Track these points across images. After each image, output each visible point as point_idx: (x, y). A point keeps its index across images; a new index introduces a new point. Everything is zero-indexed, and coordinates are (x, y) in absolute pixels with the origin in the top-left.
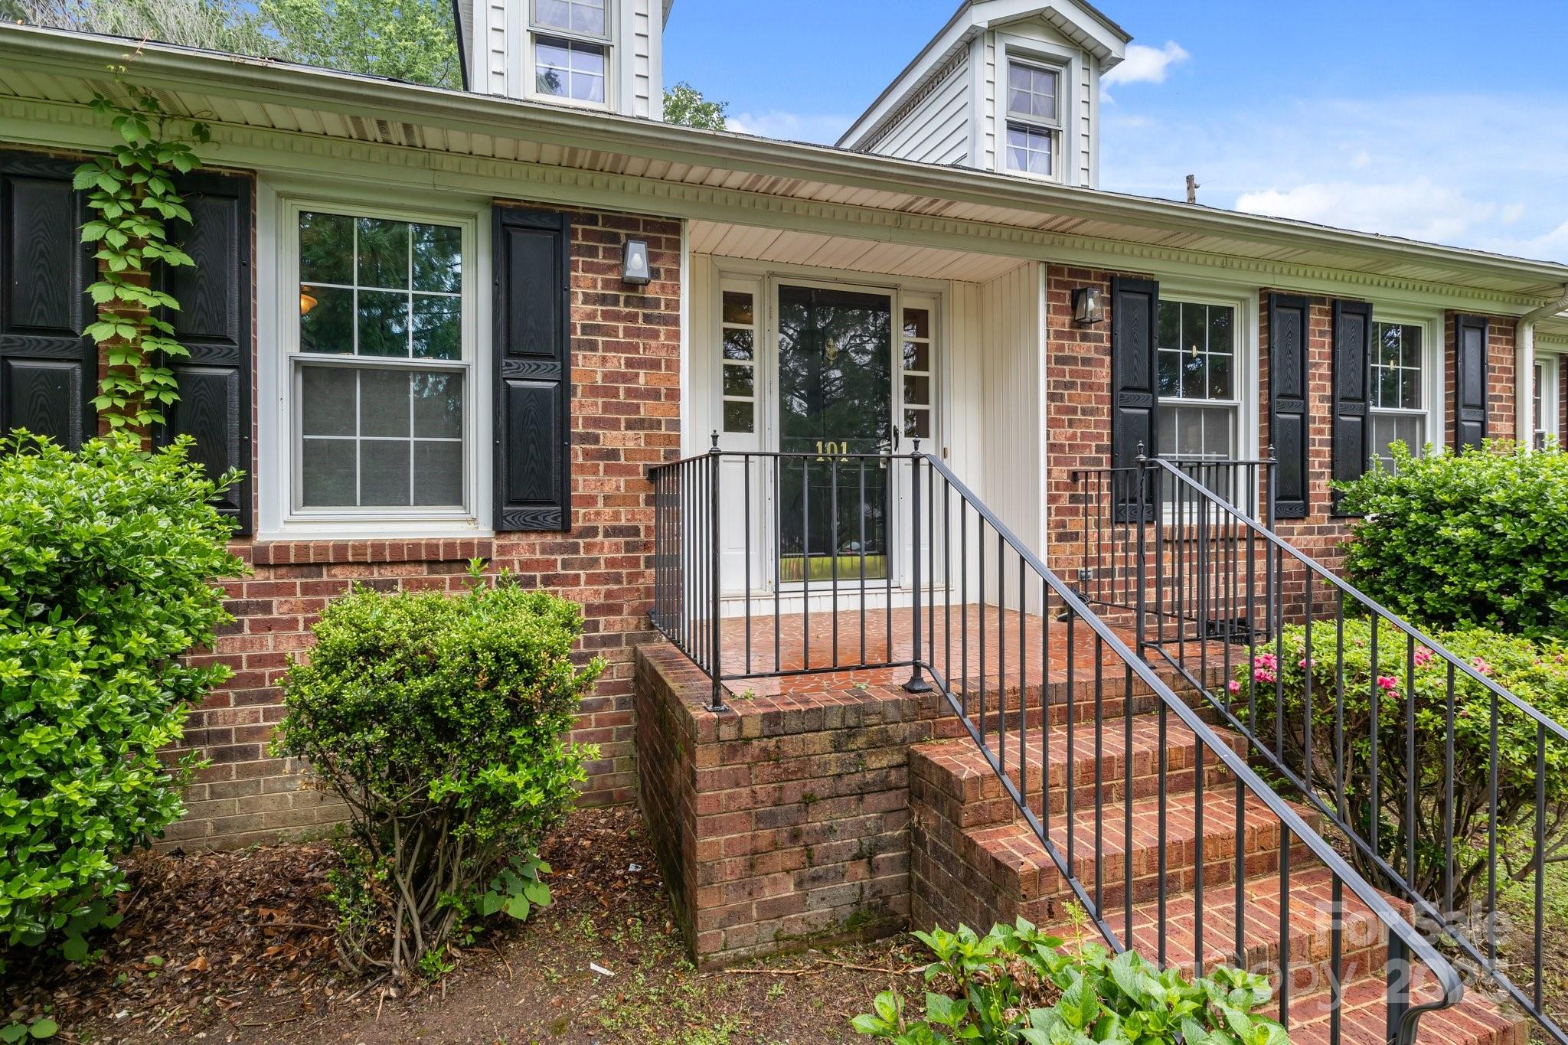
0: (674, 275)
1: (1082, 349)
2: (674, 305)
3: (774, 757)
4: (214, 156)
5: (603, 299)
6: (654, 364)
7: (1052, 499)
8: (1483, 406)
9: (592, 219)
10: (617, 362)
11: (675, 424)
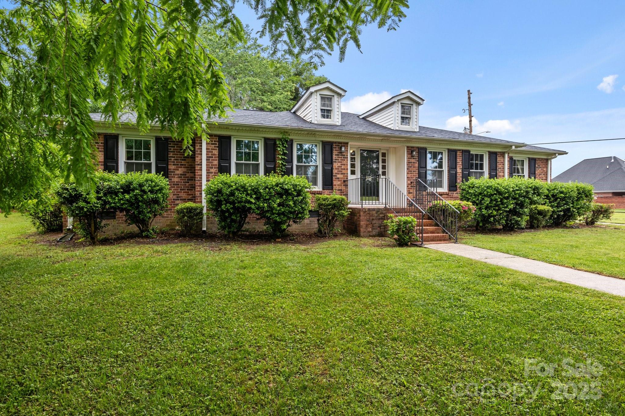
0: (347, 150)
1: (413, 160)
2: (347, 155)
3: (369, 214)
4: (290, 138)
5: (337, 155)
6: (344, 165)
7: (407, 186)
8: (496, 170)
9: (336, 143)
10: (339, 164)
11: (347, 174)
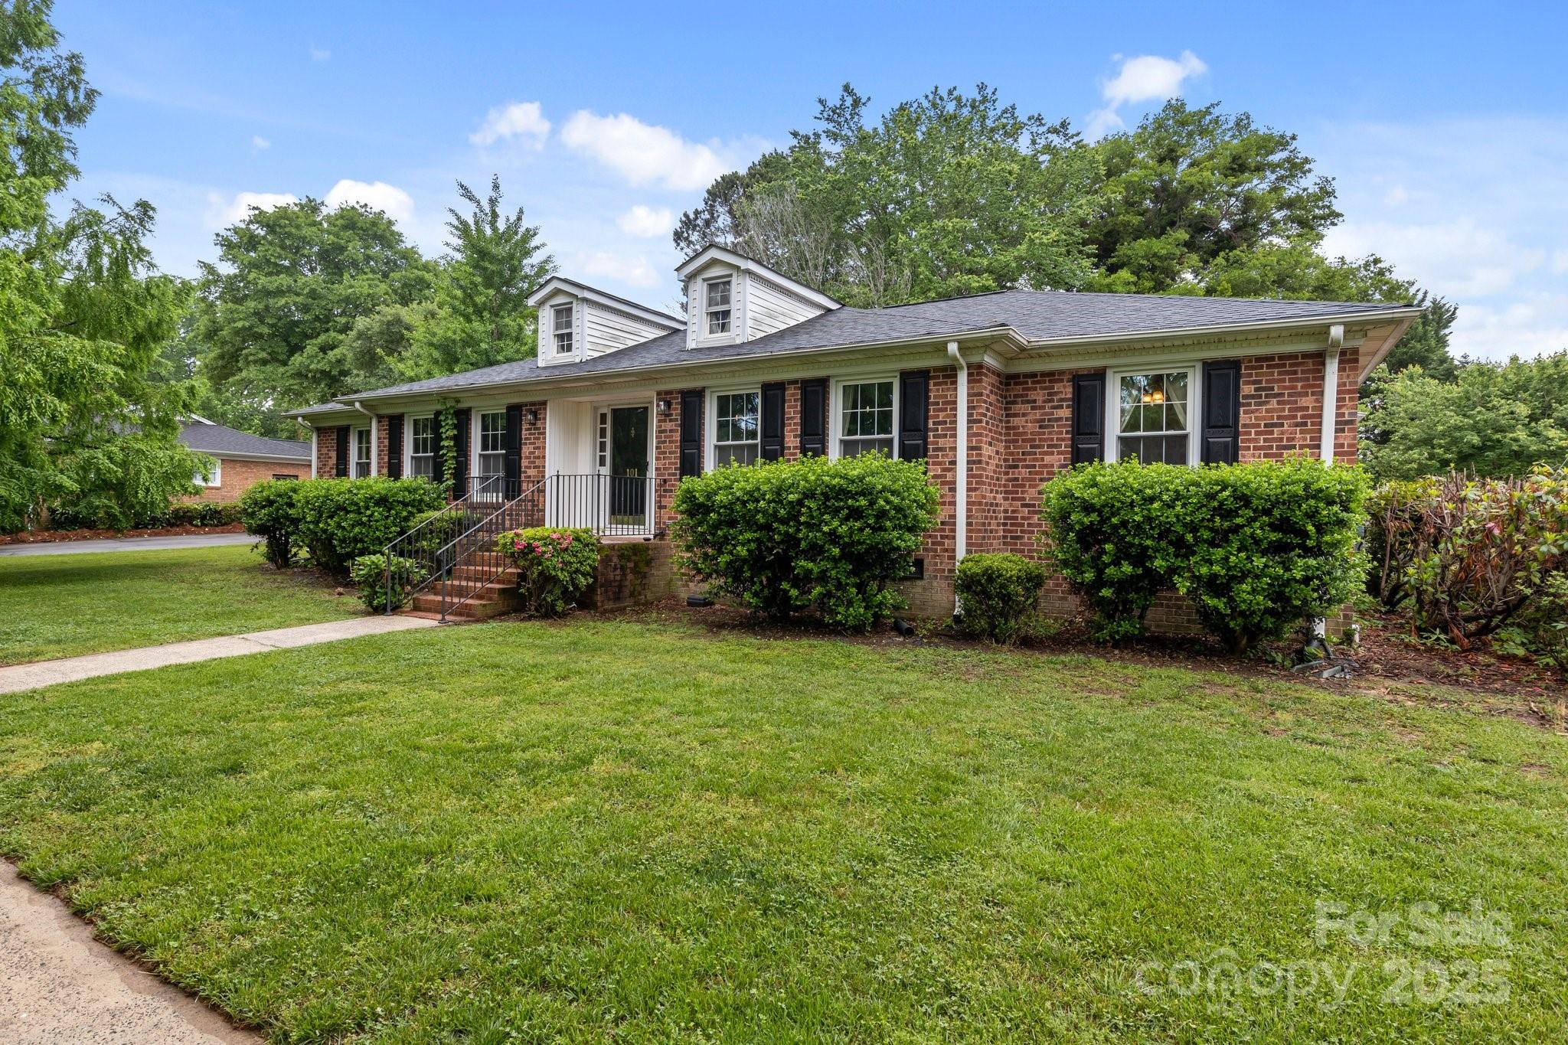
0: (545, 419)
1: (669, 426)
2: (545, 428)
4: (464, 405)
5: (529, 429)
6: (539, 448)
8: (924, 429)
9: (527, 405)
10: (531, 448)
11: (544, 467)
